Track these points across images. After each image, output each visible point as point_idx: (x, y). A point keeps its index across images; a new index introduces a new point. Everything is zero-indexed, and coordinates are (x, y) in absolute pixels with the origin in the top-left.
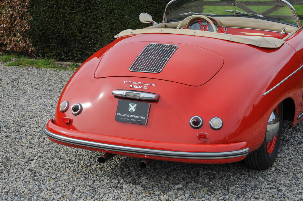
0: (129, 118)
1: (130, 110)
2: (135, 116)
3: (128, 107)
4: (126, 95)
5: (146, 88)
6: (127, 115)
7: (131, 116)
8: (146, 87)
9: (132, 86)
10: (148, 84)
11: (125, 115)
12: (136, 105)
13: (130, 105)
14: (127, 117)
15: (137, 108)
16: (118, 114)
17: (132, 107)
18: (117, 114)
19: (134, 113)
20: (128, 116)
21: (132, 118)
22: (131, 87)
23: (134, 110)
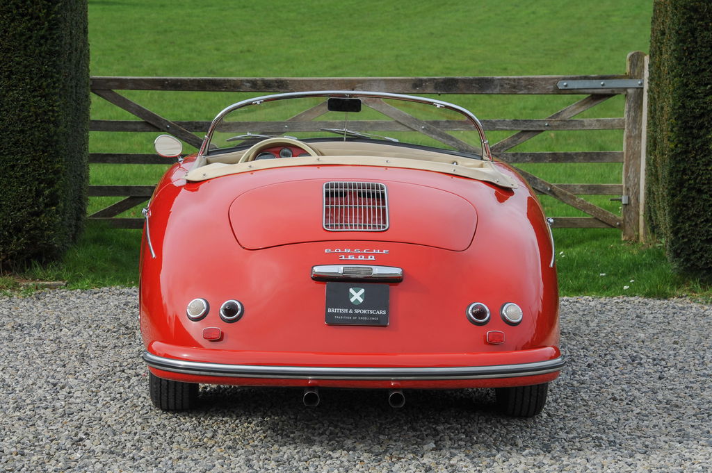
0: (353, 315)
1: (352, 300)
2: (365, 312)
3: (349, 295)
4: (344, 273)
5: (373, 259)
6: (348, 311)
7: (357, 311)
8: (373, 257)
9: (343, 256)
10: (374, 251)
11: (345, 311)
12: (362, 291)
13: (351, 290)
14: (348, 314)
15: (365, 296)
16: (329, 310)
17: (357, 295)
18: (327, 310)
19: (361, 306)
20: (351, 311)
21: (359, 315)
22: (343, 258)
23: (361, 300)
